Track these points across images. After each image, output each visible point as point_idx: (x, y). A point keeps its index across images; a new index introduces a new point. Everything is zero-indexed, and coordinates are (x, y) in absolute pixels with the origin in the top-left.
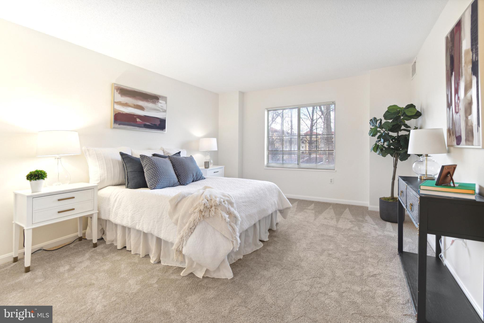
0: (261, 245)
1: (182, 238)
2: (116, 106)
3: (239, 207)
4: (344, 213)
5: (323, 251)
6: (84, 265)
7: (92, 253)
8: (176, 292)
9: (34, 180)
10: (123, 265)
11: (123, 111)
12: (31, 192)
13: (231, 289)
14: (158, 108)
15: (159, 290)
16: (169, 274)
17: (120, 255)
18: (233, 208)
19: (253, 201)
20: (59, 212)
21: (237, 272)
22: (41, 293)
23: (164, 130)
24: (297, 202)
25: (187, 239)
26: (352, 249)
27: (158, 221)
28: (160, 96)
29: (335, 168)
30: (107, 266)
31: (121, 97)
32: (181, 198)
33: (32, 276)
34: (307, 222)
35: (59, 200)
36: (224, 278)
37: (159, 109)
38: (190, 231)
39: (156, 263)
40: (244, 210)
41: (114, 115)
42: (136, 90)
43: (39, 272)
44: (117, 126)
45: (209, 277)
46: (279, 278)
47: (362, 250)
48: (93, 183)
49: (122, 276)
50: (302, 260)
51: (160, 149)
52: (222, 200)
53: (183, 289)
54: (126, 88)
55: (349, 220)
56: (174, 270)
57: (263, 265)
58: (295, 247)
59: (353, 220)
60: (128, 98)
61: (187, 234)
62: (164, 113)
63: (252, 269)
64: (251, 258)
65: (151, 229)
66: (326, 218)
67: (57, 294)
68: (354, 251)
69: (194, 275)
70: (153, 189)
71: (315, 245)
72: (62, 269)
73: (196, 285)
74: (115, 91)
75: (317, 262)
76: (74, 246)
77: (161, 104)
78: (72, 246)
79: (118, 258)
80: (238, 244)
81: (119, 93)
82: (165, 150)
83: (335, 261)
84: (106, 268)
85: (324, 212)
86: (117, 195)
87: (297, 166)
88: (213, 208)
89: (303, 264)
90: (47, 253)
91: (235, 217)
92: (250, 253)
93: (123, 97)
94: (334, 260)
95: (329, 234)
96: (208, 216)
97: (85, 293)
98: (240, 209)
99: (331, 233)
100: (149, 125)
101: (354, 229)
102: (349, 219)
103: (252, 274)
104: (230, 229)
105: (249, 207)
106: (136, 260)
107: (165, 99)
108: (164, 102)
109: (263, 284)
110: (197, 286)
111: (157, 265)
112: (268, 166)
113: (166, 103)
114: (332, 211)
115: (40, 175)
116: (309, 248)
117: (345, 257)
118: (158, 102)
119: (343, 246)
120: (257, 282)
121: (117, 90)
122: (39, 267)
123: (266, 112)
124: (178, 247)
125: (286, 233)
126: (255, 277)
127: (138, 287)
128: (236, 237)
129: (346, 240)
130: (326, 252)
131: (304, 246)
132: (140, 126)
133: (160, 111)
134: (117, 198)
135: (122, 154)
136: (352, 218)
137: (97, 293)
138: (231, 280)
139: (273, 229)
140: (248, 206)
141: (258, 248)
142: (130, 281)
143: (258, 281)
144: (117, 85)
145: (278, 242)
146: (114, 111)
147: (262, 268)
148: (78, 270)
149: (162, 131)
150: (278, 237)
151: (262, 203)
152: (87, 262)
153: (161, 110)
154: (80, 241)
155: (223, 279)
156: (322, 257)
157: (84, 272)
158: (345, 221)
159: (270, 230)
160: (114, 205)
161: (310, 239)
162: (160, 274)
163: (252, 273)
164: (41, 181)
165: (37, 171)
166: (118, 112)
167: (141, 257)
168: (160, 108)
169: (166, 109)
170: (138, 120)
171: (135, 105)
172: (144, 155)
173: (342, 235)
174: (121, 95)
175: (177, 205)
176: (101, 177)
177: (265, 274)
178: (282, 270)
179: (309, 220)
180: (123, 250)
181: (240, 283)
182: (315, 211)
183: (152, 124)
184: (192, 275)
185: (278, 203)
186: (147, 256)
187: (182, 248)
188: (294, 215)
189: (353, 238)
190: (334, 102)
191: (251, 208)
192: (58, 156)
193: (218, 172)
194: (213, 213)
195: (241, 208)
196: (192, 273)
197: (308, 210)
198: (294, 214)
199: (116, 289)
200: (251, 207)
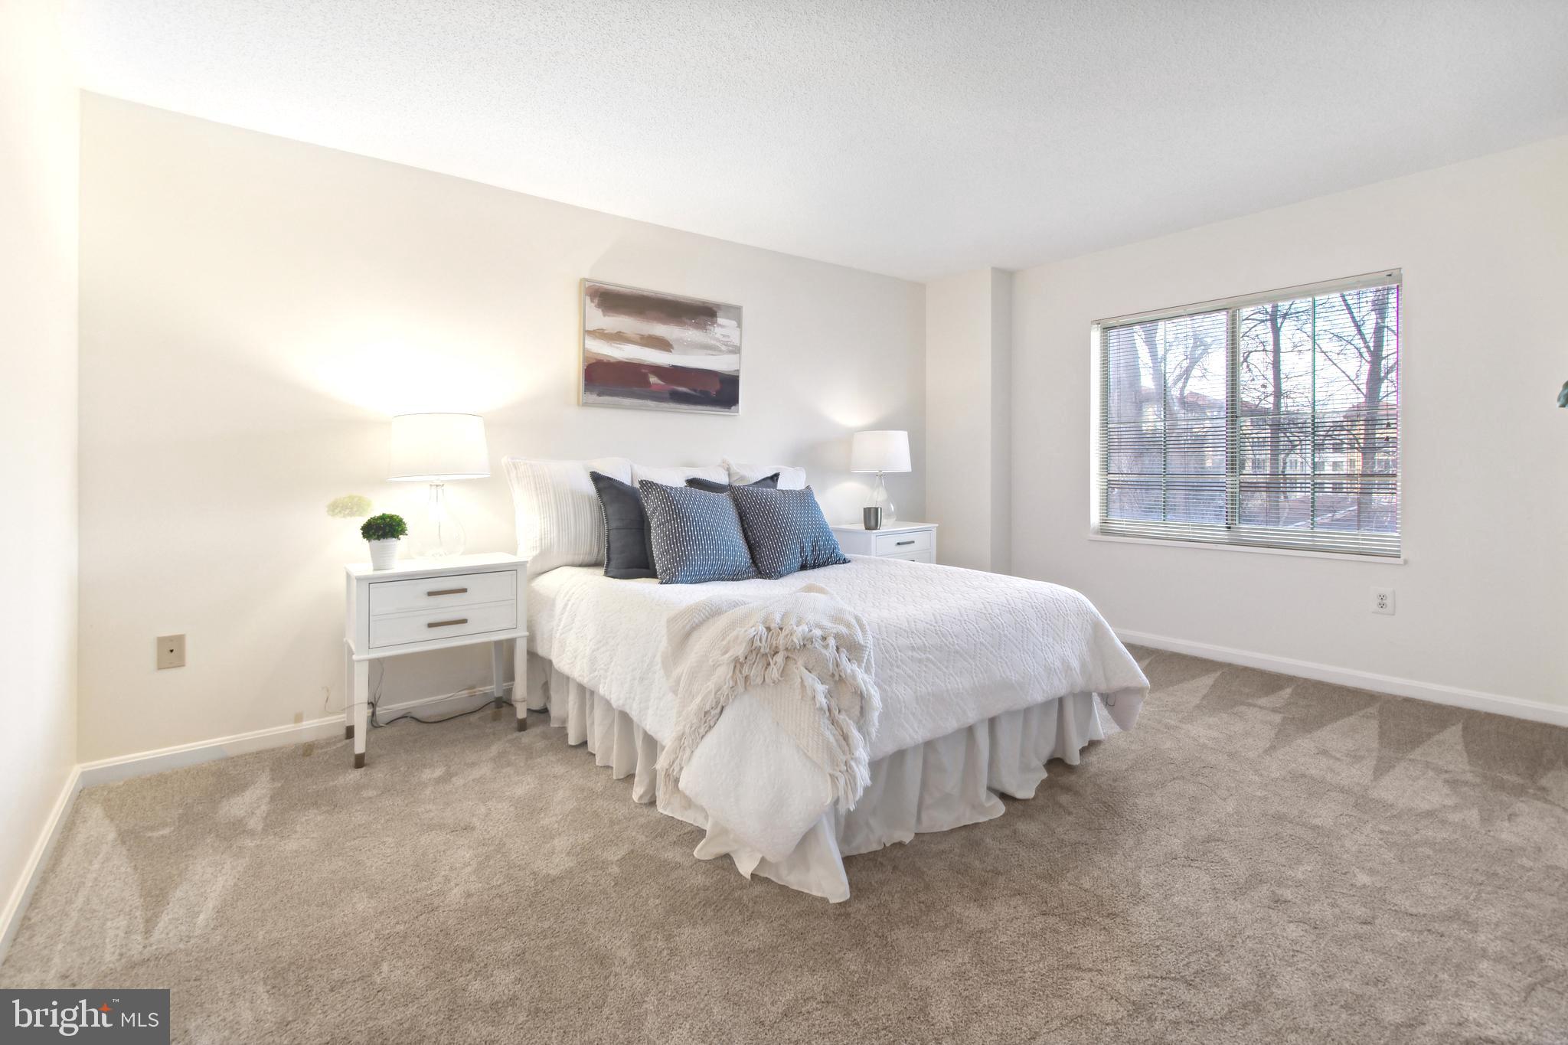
0: (1000, 808)
1: (681, 740)
2: (589, 342)
3: (892, 665)
4: (1430, 742)
5: (1256, 879)
6: (476, 773)
7: (507, 744)
8: (657, 901)
9: (374, 539)
10: (561, 793)
11: (611, 356)
12: (372, 568)
13: (826, 936)
14: (713, 342)
15: (616, 884)
16: (663, 844)
17: (567, 763)
18: (859, 666)
19: (958, 648)
20: (431, 625)
21: (872, 886)
22: (359, 825)
23: (733, 408)
24: (1218, 674)
25: (695, 745)
26: (1405, 903)
27: (642, 679)
28: (719, 306)
29: (1399, 551)
30: (523, 786)
31: (604, 316)
32: (706, 617)
33: (362, 780)
34: (1231, 755)
35: (430, 594)
36: (819, 895)
37: (718, 344)
38: (705, 722)
39: (645, 804)
40: (910, 677)
41: (586, 370)
42: (645, 294)
43: (379, 774)
44: (593, 398)
45: (773, 882)
46: (1013, 943)
47: (1455, 916)
48: (525, 553)
49: (545, 822)
50: (1137, 898)
51: (719, 466)
52: (818, 632)
53: (681, 899)
54: (618, 288)
55: (1447, 776)
56: (685, 834)
57: (973, 881)
58: (1131, 842)
59: (1469, 777)
60: (623, 316)
61: (693, 729)
62: (734, 357)
63: (927, 887)
64: (941, 847)
65: (626, 699)
66: (1324, 752)
67: (389, 836)
68: (1414, 911)
69: (732, 863)
70: (666, 583)
71: (1224, 849)
72: (428, 775)
73: (722, 897)
74: (588, 299)
75: (1203, 918)
76: (479, 718)
77: (725, 326)
78: (473, 718)
79: (559, 769)
80: (854, 790)
81: (599, 306)
82: (734, 468)
83: (1294, 934)
84: (520, 791)
85: (1329, 727)
86: (571, 592)
87: (1223, 535)
88: (779, 658)
89: (1141, 914)
90: (414, 727)
91: (862, 697)
92: (945, 829)
93: (609, 316)
94: (1293, 931)
95: (1314, 817)
96: (759, 680)
97: (443, 848)
98: (896, 669)
99: (1324, 814)
100: (685, 394)
101: (1456, 817)
102: (1446, 772)
103: (922, 905)
104: (830, 735)
105: (938, 668)
106: (599, 784)
107: (735, 312)
108: (734, 323)
109: (942, 951)
110: (725, 899)
111: (645, 810)
112: (1104, 531)
113: (740, 325)
114: (1372, 728)
115: (387, 528)
116: (1192, 856)
117: (1352, 928)
118: (714, 323)
119: (1363, 879)
120: (925, 935)
121: (591, 299)
122: (385, 760)
123: (1096, 336)
124: (671, 766)
125: (1116, 784)
126: (925, 918)
127: (569, 863)
128: (853, 764)
129: (1389, 856)
130: (1265, 890)
131: (1176, 844)
132: (657, 396)
133: (721, 351)
134: (569, 600)
135: (596, 478)
136: (1468, 768)
137: (468, 855)
138: (838, 906)
139: (1069, 762)
140: (934, 665)
141: (982, 819)
142: (556, 841)
143: (929, 936)
144: (592, 284)
145: (1071, 809)
146: (585, 359)
147: (966, 892)
148: (458, 781)
149: (727, 410)
150: (1076, 793)
151: (1001, 658)
152: (487, 766)
153: (724, 348)
154: (498, 708)
155: (816, 898)
156: (1237, 903)
157: (468, 792)
158: (1424, 774)
159: (1056, 764)
160: (560, 620)
161: (1215, 822)
162: (642, 838)
163: (920, 902)
164: (392, 541)
165: (383, 517)
166: (596, 359)
167: (615, 778)
168: (720, 341)
169: (738, 345)
170: (653, 379)
171: (642, 337)
172: (650, 483)
173: (1381, 832)
174: (603, 311)
175: (688, 635)
176: (541, 539)
177: (966, 914)
178: (1041, 919)
179: (1241, 749)
180: (580, 751)
181: (866, 924)
182: (1284, 718)
183: (695, 391)
184: (725, 861)
185: (1083, 665)
186: (630, 777)
187: (681, 769)
188: (1180, 721)
189: (1431, 853)
190: (1395, 273)
191: (945, 670)
192: (435, 479)
193: (913, 542)
194: (774, 672)
195: (898, 667)
196: (727, 856)
197: (1256, 709)
198: (1183, 718)
199: (515, 856)
200: (946, 668)
